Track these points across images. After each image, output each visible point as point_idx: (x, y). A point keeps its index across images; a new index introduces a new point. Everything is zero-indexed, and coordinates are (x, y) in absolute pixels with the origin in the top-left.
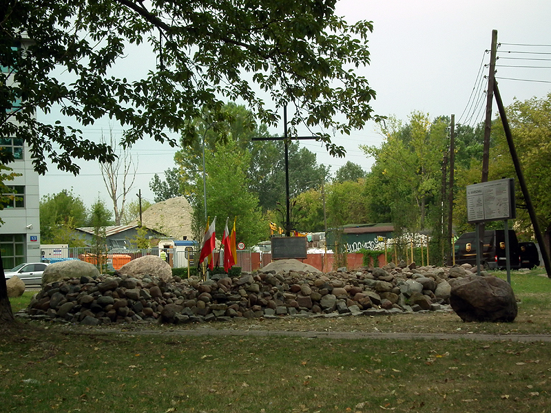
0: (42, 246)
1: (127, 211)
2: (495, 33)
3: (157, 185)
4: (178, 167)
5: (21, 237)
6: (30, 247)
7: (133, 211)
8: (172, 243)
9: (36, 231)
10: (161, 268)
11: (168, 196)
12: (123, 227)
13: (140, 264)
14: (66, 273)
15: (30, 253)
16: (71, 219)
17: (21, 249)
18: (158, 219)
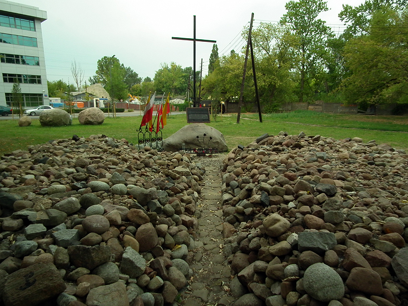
0: (50, 98)
1: (82, 87)
2: (253, 14)
3: (91, 80)
4: (97, 75)
5: (41, 95)
6: (45, 99)
7: (83, 87)
8: (99, 99)
9: (47, 93)
10: (100, 113)
11: (94, 84)
12: (81, 93)
13: (89, 111)
14: (52, 115)
15: (45, 101)
16: (62, 89)
17: (41, 99)
18: (92, 90)
